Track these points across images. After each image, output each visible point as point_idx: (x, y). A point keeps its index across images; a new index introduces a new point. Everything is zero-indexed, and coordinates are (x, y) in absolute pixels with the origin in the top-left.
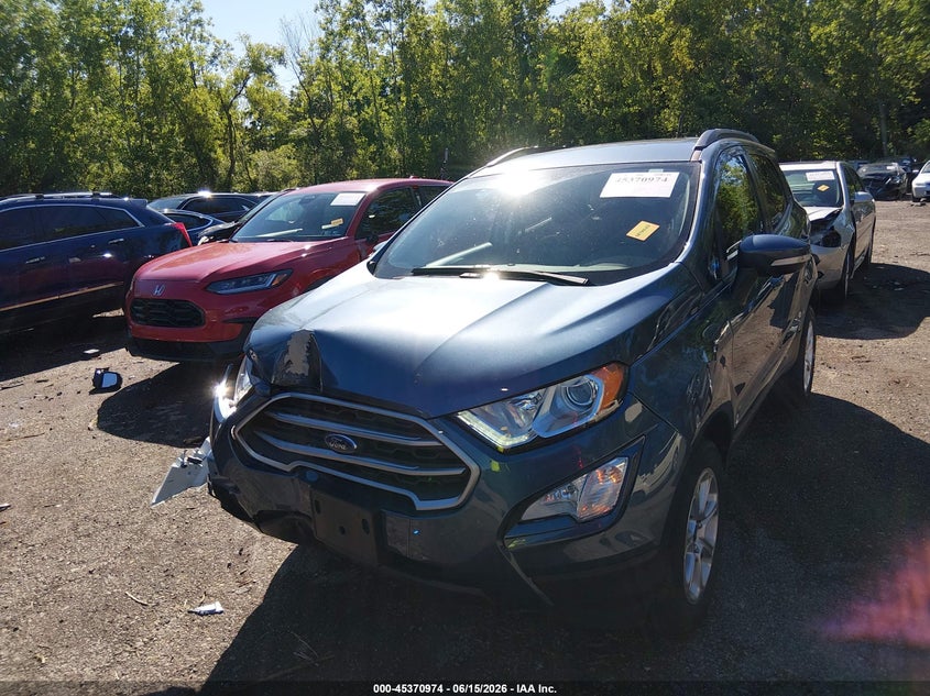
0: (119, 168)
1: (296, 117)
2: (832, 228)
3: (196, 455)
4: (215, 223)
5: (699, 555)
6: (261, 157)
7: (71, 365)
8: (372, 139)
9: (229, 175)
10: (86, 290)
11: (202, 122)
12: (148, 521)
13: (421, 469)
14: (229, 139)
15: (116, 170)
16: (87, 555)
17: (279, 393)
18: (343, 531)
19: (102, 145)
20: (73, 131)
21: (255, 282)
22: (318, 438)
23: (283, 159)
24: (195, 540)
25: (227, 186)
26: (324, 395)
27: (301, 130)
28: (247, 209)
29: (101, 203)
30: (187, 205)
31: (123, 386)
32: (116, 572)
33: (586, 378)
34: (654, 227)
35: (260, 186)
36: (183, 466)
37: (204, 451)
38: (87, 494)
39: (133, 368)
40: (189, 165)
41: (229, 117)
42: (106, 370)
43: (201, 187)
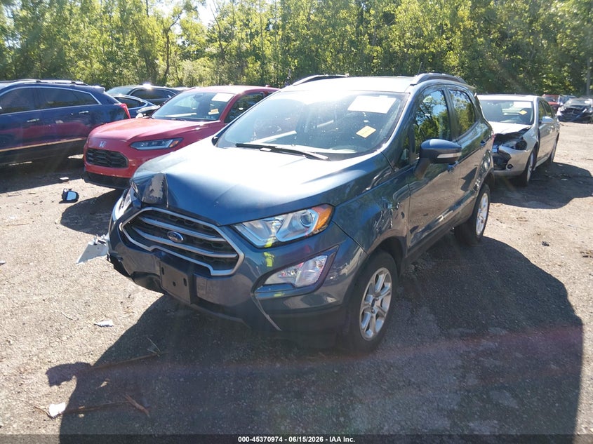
0: (97, 65)
1: (211, 41)
2: (522, 138)
3: (103, 239)
4: (149, 105)
5: (374, 315)
6: (187, 65)
7: (50, 186)
8: (258, 57)
9: (165, 75)
10: (65, 141)
11: (151, 40)
12: (81, 276)
13: (215, 253)
14: (167, 52)
15: (95, 67)
16: (43, 291)
17: (145, 207)
18: (174, 284)
19: (87, 49)
20: (69, 39)
21: (159, 144)
22: (164, 233)
23: (202, 67)
24: (105, 288)
25: (163, 82)
26: (168, 210)
27: (213, 49)
28: (170, 97)
29: (77, 88)
30: (134, 93)
31: (79, 200)
32: (58, 301)
33: (309, 211)
34: (373, 130)
35: (184, 83)
36: (95, 244)
37: (107, 237)
38: (48, 259)
39: (87, 190)
40: (141, 66)
41: (168, 37)
42: (70, 190)
43: (147, 81)
